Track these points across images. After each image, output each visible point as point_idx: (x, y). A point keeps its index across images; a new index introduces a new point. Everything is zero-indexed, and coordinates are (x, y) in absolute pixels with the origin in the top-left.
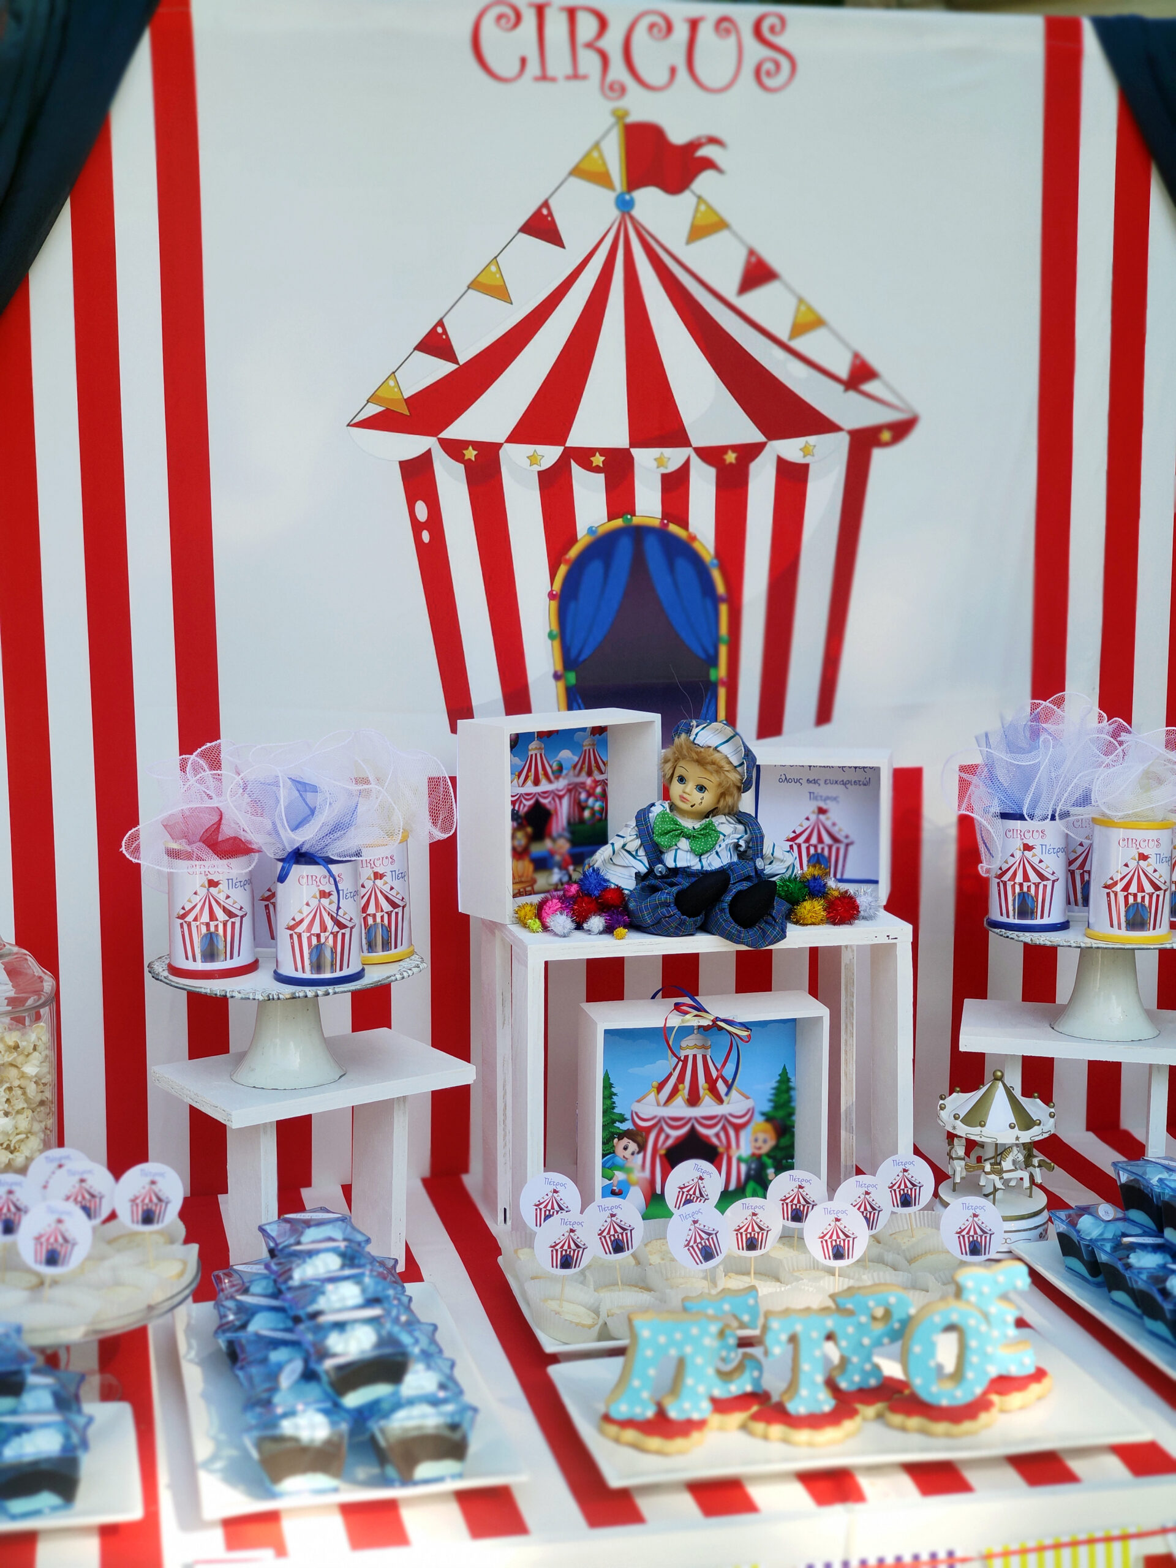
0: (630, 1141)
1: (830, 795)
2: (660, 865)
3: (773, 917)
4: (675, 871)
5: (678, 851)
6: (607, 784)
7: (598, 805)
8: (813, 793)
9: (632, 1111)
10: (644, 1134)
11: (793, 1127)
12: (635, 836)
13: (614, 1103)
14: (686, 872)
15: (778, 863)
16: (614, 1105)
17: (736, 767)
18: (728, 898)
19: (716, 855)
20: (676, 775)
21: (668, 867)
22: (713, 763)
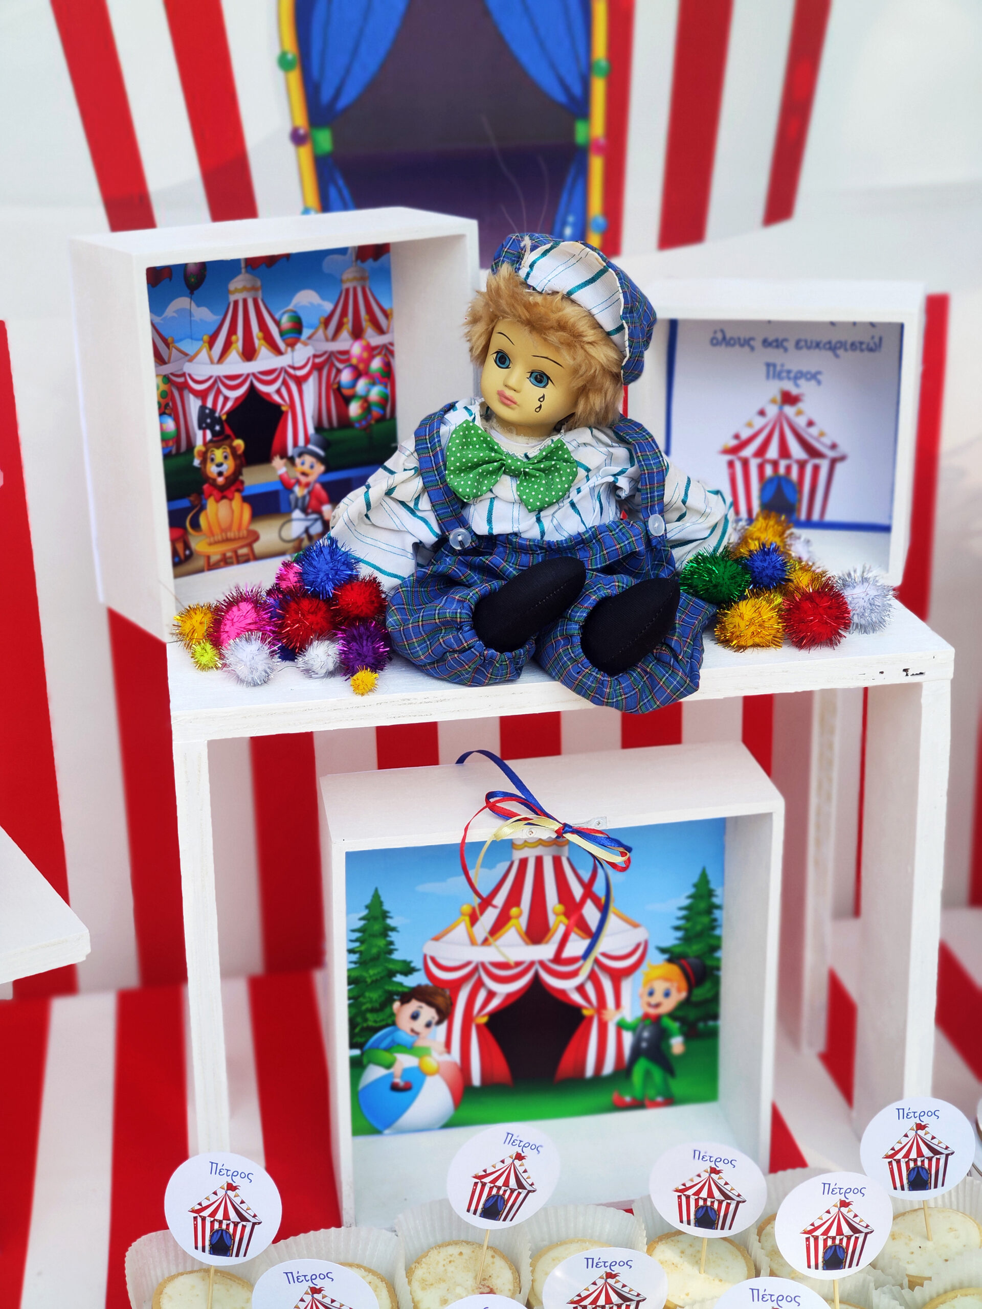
0: (423, 1005)
1: (805, 369)
2: (462, 530)
3: (672, 650)
4: (490, 542)
5: (496, 503)
6: (392, 353)
7: (375, 393)
8: (774, 366)
9: (425, 957)
10: (448, 992)
11: (718, 968)
12: (413, 471)
13: (391, 943)
14: (511, 542)
15: (694, 519)
16: (392, 947)
17: (609, 334)
18: (581, 613)
19: (570, 509)
20: (493, 349)
21: (475, 534)
22: (562, 326)
